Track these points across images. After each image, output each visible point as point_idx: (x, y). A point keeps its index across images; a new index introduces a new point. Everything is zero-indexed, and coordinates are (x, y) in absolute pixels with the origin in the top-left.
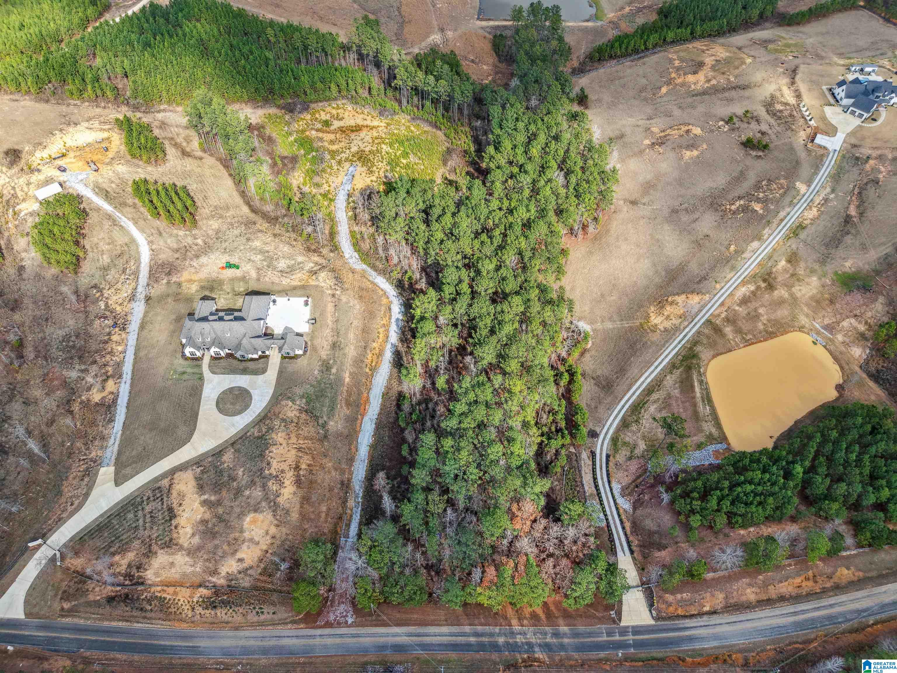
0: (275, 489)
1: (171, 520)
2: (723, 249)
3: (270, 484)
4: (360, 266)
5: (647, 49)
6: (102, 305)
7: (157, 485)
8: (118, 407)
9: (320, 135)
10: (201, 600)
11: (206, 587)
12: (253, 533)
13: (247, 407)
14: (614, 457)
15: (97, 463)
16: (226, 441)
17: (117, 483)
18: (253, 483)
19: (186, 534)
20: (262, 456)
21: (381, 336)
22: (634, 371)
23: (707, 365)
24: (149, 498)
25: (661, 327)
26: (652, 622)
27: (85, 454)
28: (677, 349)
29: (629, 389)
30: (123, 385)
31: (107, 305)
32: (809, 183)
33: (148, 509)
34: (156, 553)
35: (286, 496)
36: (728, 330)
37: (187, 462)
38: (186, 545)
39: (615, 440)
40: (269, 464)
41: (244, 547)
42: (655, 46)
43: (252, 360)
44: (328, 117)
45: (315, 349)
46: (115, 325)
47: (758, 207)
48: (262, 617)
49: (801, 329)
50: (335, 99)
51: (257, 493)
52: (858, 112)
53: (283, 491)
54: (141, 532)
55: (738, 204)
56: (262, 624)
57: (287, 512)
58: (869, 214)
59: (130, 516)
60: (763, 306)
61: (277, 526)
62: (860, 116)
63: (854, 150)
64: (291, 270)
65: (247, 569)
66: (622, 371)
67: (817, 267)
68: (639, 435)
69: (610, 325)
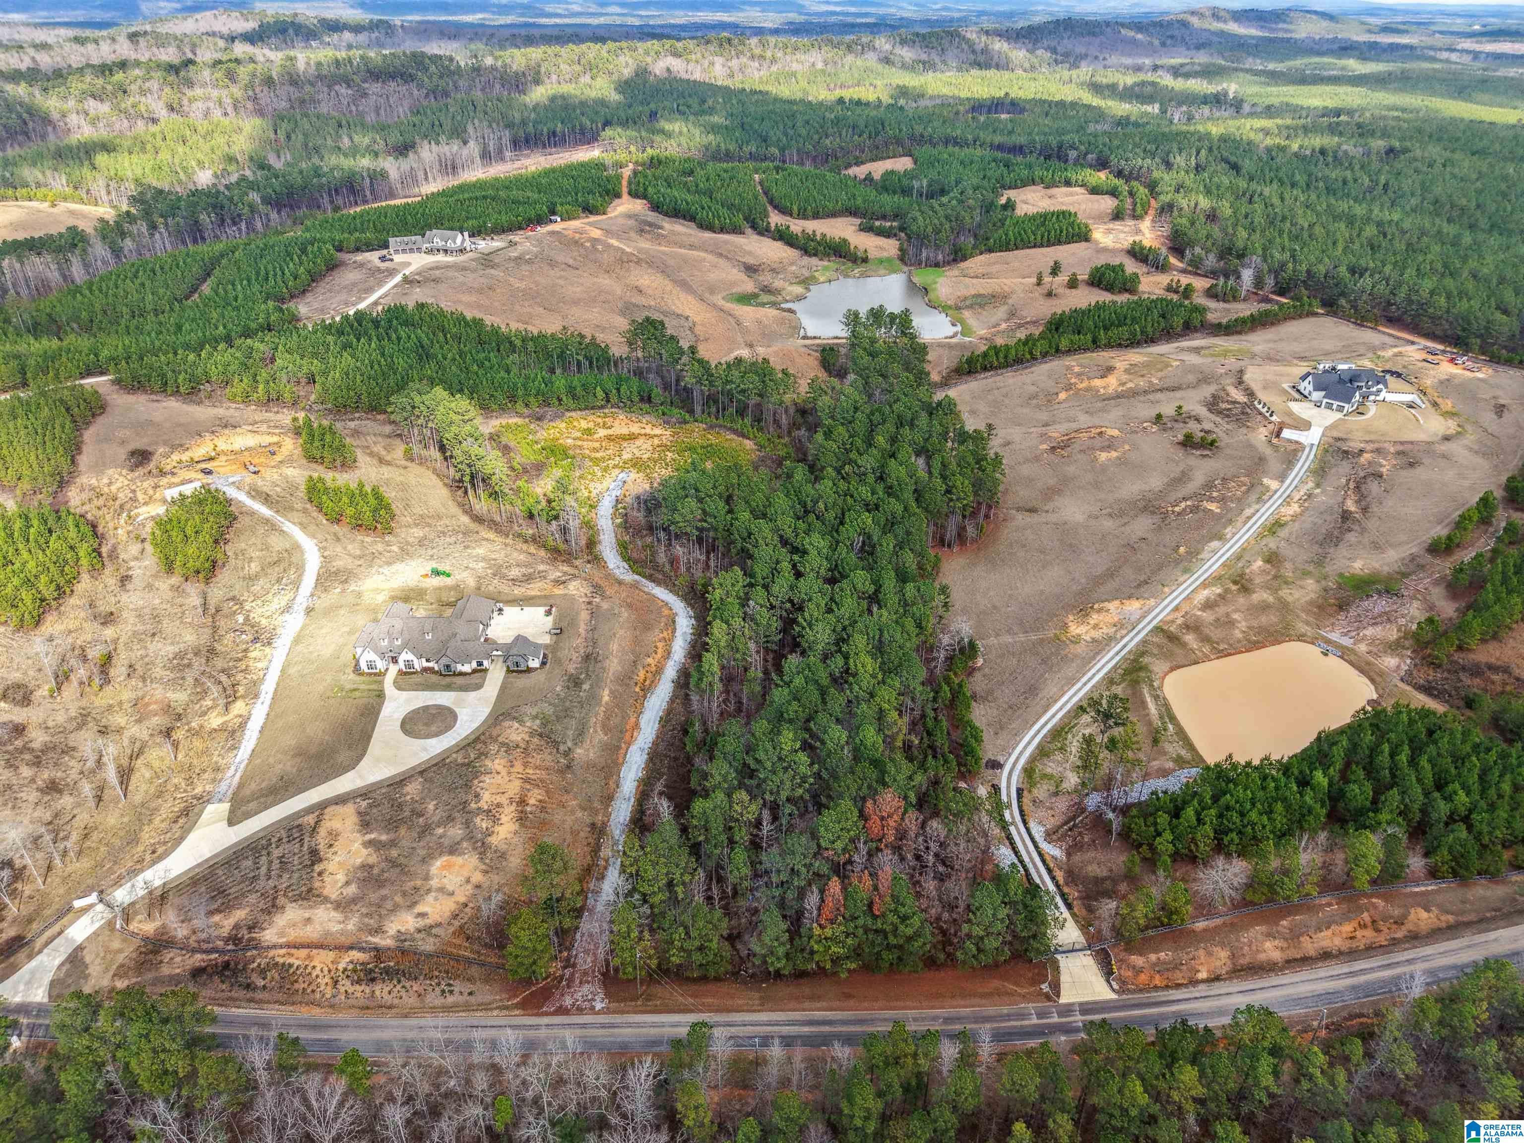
0: (484, 826)
1: (313, 864)
2: (1169, 551)
3: (478, 820)
4: (629, 577)
5: (1034, 358)
6: (241, 619)
7: (296, 823)
8: (247, 732)
9: (580, 443)
10: (350, 967)
11: (361, 949)
12: (445, 881)
13: (449, 727)
14: (1030, 792)
15: (204, 800)
16: (413, 768)
17: (231, 822)
18: (450, 819)
19: (336, 882)
20: (467, 786)
21: (660, 651)
22: (1051, 689)
23: (1163, 678)
24: (280, 840)
25: (1088, 638)
26: (1114, 996)
27: (185, 791)
28: (1114, 662)
29: (1045, 711)
30: (258, 705)
31: (247, 619)
32: (1282, 478)
33: (276, 853)
34: (283, 907)
35: (502, 835)
36: (1190, 638)
37: (348, 793)
38: (334, 897)
39: (1028, 772)
40: (477, 796)
41: (430, 898)
42: (1044, 355)
43: (461, 674)
44: (591, 425)
45: (558, 662)
46: (256, 640)
47: (1213, 507)
48: (450, 999)
49: (1301, 638)
50: (602, 407)
51: (456, 832)
52: (1336, 404)
53: (497, 829)
54: (261, 883)
55: (1183, 505)
56: (448, 1009)
57: (503, 856)
58: (1374, 508)
59: (249, 863)
60: (1237, 611)
61: (486, 872)
62: (1340, 409)
63: (1339, 444)
64: (528, 579)
65: (431, 927)
66: (1032, 690)
67: (1311, 568)
68: (1068, 766)
69: (1009, 639)
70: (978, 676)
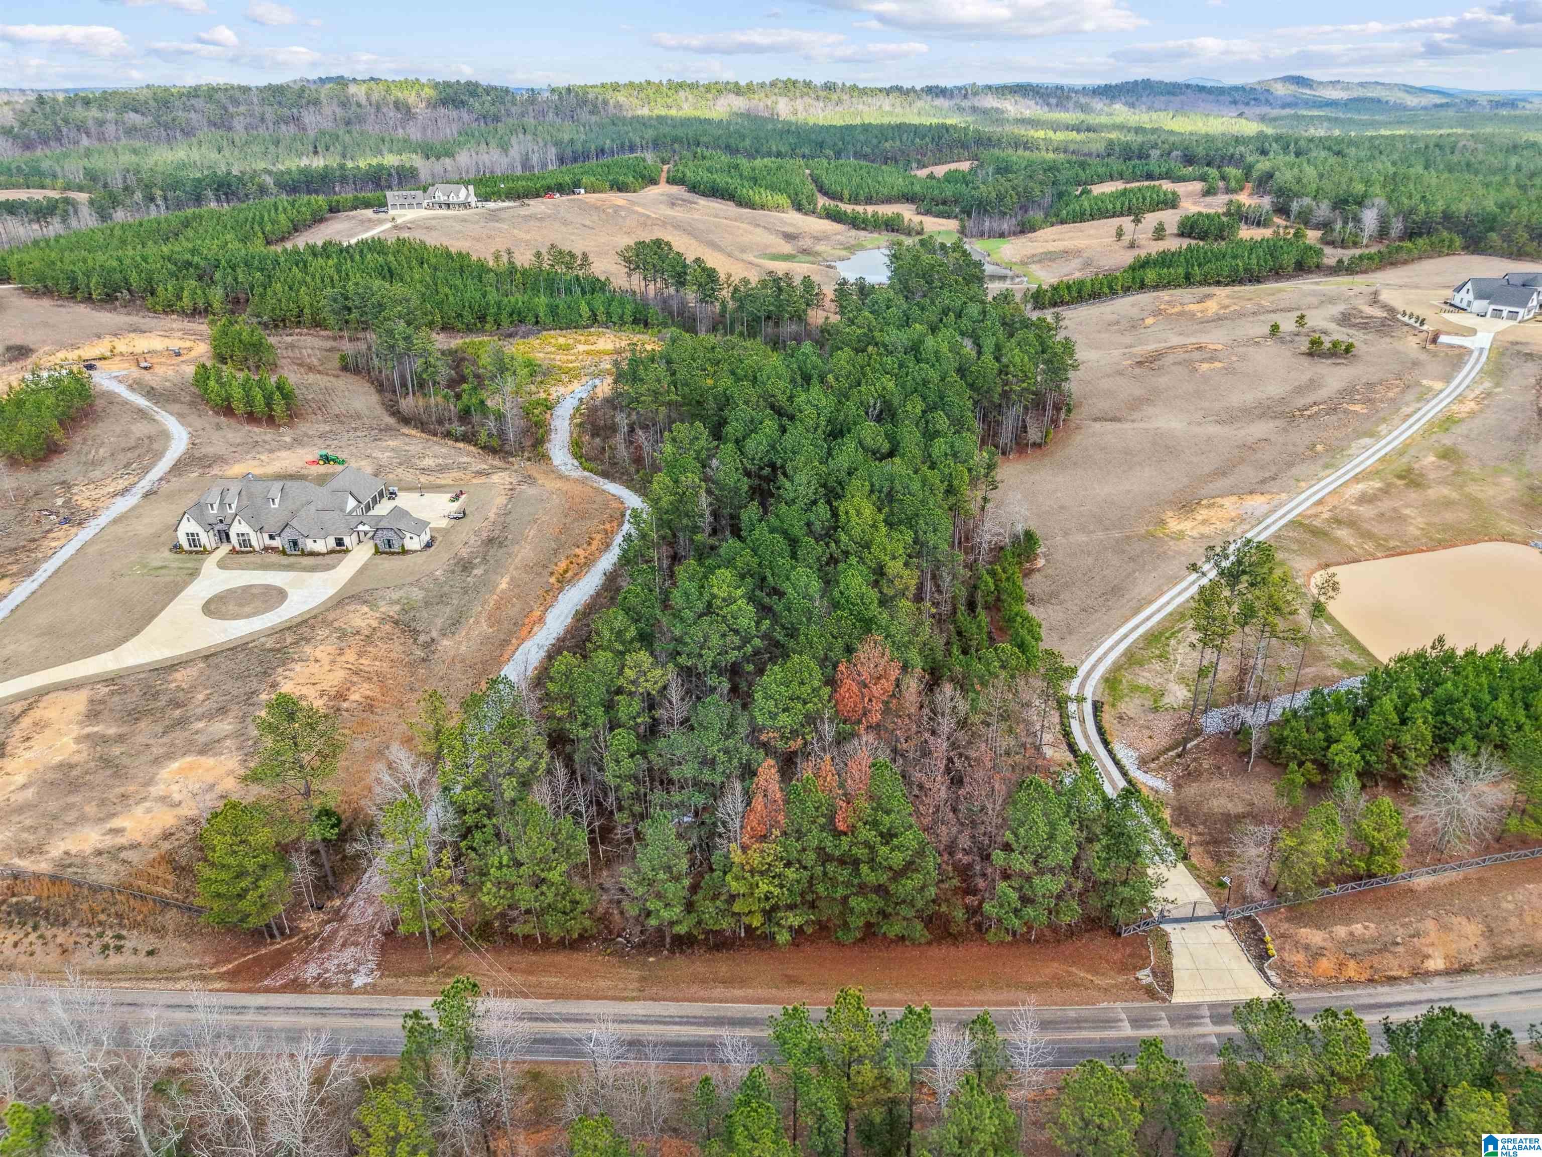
2: (1301, 450)
5: (1115, 293)
6: (59, 501)
9: (551, 356)
12: (174, 787)
13: (270, 609)
14: (1113, 705)
18: (222, 711)
20: (265, 674)
22: (1143, 588)
23: (1309, 576)
25: (1195, 534)
29: (1135, 614)
31: (68, 501)
32: (1447, 379)
36: (1342, 533)
37: (87, 678)
39: (1111, 681)
40: (274, 685)
41: (140, 809)
42: (1127, 290)
43: (312, 554)
44: (570, 342)
45: (449, 546)
46: (66, 521)
47: (1357, 408)
48: (115, 960)
49: (1507, 538)
50: (587, 327)
51: (222, 727)
52: (1506, 309)
55: (1315, 409)
60: (1408, 506)
61: (243, 779)
62: (1513, 315)
63: (1519, 347)
64: (443, 469)
65: (121, 848)
66: (1116, 591)
67: (1506, 465)
68: (1171, 677)
69: (1082, 538)
70: (1037, 577)
